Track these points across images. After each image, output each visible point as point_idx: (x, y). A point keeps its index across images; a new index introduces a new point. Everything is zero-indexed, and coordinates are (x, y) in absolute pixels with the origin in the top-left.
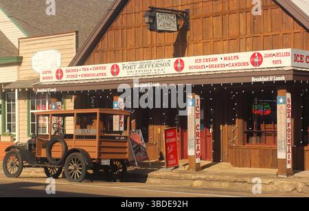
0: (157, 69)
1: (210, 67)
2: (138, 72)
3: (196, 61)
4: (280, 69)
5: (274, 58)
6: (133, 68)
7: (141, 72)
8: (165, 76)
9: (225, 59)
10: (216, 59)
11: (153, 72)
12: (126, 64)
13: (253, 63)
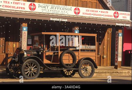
0: (63, 11)
1: (94, 15)
2: (50, 11)
3: (87, 10)
4: (126, 21)
5: (123, 16)
6: (46, 7)
7: (52, 11)
8: (69, 16)
9: (102, 12)
10: (97, 11)
11: (60, 12)
12: (41, 4)
13: (115, 16)
